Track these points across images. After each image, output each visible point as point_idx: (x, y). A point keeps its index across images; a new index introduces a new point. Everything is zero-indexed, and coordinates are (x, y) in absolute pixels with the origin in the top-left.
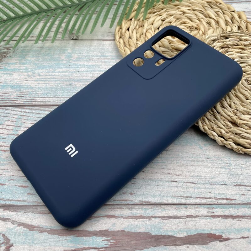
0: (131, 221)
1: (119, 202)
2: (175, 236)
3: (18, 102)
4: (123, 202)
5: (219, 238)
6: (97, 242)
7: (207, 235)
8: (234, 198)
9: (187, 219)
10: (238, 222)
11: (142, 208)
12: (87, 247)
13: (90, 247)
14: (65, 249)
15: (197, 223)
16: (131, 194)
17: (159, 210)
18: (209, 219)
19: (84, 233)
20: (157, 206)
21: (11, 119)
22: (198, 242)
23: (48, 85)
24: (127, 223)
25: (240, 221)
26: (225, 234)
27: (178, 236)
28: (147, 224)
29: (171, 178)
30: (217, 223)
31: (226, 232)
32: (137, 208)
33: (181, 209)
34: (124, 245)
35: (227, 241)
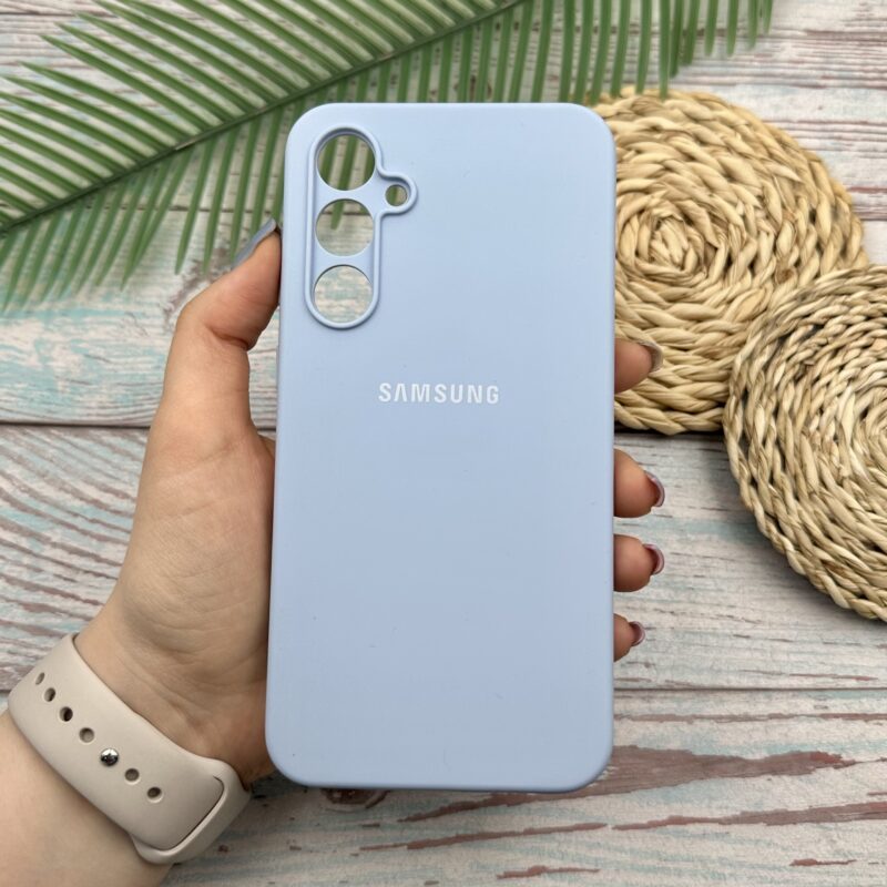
0: (650, 726)
1: (619, 682)
2: (744, 757)
4: (630, 682)
5: (834, 762)
7: (809, 756)
8: (874, 676)
9: (770, 721)
10: (876, 727)
15: (790, 729)
16: (647, 665)
17: (712, 702)
22: (790, 769)
24: (641, 730)
25: (881, 724)
26: (847, 754)
27: (750, 757)
28: (683, 732)
29: (736, 628)
30: (832, 730)
31: (850, 749)
32: (661, 698)
33: (757, 700)
34: (636, 776)
35: (850, 767)
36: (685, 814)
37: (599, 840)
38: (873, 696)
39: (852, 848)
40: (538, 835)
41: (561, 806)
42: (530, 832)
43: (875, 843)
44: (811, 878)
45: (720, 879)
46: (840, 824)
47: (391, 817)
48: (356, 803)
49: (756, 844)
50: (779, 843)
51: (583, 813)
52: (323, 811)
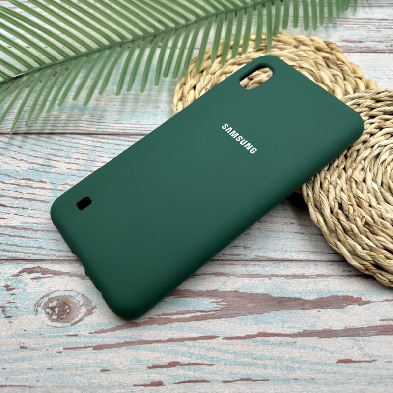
0: (246, 280)
1: (229, 256)
2: (303, 298)
3: (88, 129)
4: (235, 257)
5: (358, 301)
6: (203, 304)
7: (342, 298)
9: (317, 278)
11: (259, 265)
12: (191, 309)
13: (195, 310)
14: (163, 312)
15: (330, 283)
16: (245, 247)
17: (282, 267)
18: (345, 279)
19: (186, 294)
20: (279, 262)
21: (80, 151)
22: (332, 305)
23: (127, 107)
24: (241, 283)
26: (365, 297)
27: (306, 298)
28: (266, 283)
29: (295, 228)
30: (355, 283)
31: (366, 294)
32: (253, 265)
33: (309, 267)
34: (238, 308)
35: (367, 305)
36: (268, 331)
37: (214, 346)
39: (374, 352)
40: (176, 343)
41: (191, 326)
42: (170, 340)
43: (388, 349)
44: (350, 371)
45: (292, 371)
46: (365, 338)
47: (85, 331)
48: (65, 322)
49: (314, 350)
50: (328, 349)
51: (205, 330)
52: (44, 327)
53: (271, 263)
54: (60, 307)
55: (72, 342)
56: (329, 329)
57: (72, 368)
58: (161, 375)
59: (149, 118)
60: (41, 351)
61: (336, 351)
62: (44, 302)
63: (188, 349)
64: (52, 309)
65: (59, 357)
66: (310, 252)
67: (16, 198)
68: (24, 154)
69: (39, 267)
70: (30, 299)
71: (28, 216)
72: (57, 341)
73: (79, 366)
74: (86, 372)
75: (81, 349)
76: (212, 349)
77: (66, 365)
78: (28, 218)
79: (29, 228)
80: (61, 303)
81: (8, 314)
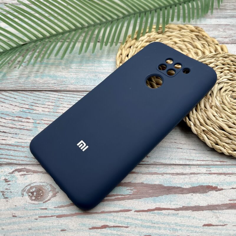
0: (148, 176)
2: (183, 187)
3: (55, 88)
5: (215, 189)
6: (123, 190)
7: (206, 187)
8: (226, 161)
9: (191, 175)
10: (229, 177)
11: (156, 167)
12: (115, 194)
13: (118, 194)
15: (198, 178)
16: (147, 157)
17: (170, 169)
18: (207, 176)
20: (168, 165)
21: (50, 101)
22: (199, 191)
23: (78, 76)
24: (145, 178)
25: (231, 177)
26: (220, 186)
27: (185, 187)
28: (160, 178)
29: (177, 146)
30: (214, 178)
32: (152, 167)
33: (186, 168)
34: (143, 193)
35: (221, 191)
36: (161, 207)
37: (129, 216)
38: (226, 167)
39: (226, 220)
40: (106, 214)
41: (115, 203)
42: (103, 212)
43: (234, 218)
44: (211, 231)
45: (176, 231)
46: (220, 211)
47: (52, 206)
48: (40, 201)
49: (189, 218)
50: (197, 218)
51: (124, 206)
52: (27, 204)
53: (163, 166)
54: (37, 192)
55: (44, 213)
56: (198, 206)
57: (44, 229)
58: (97, 233)
59: (91, 82)
60: (25, 218)
61: (202, 219)
62: (27, 189)
63: (113, 218)
64: (32, 193)
65: (35, 222)
66: (187, 159)
67: (12, 128)
68: (18, 102)
69: (25, 168)
70: (19, 187)
71: (19, 138)
72: (34, 212)
73: (48, 227)
74: (52, 231)
75: (49, 217)
76: (128, 218)
77: (40, 227)
78: (19, 139)
79: (20, 145)
80: (37, 189)
81: (6, 196)
